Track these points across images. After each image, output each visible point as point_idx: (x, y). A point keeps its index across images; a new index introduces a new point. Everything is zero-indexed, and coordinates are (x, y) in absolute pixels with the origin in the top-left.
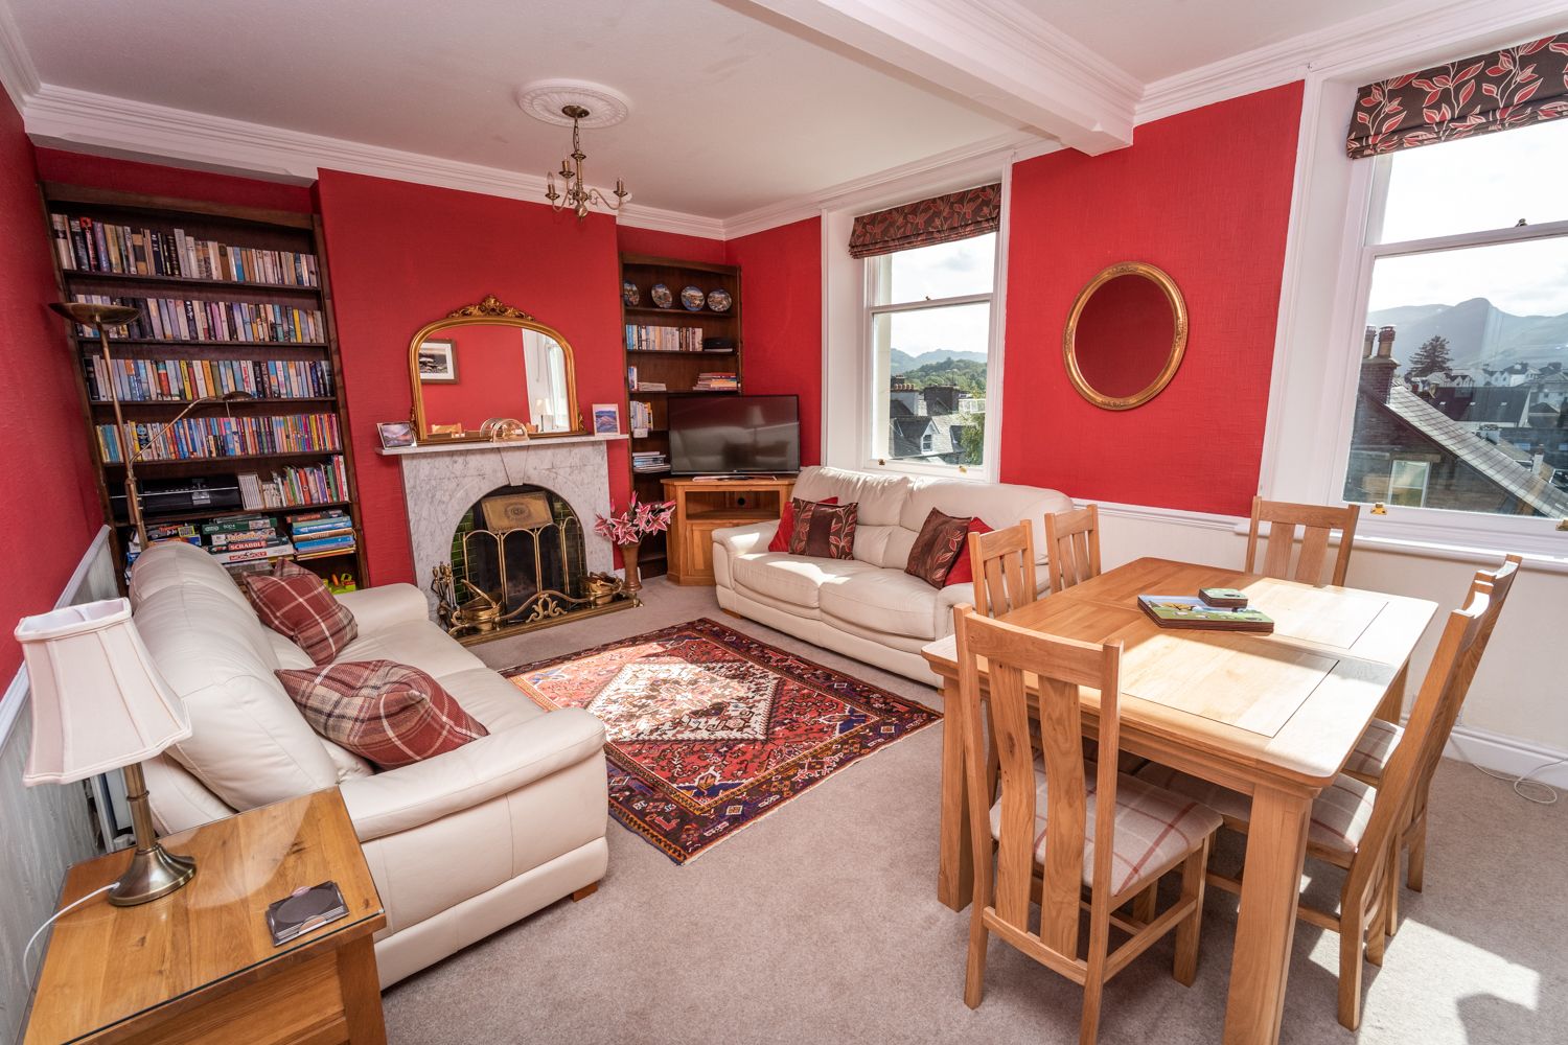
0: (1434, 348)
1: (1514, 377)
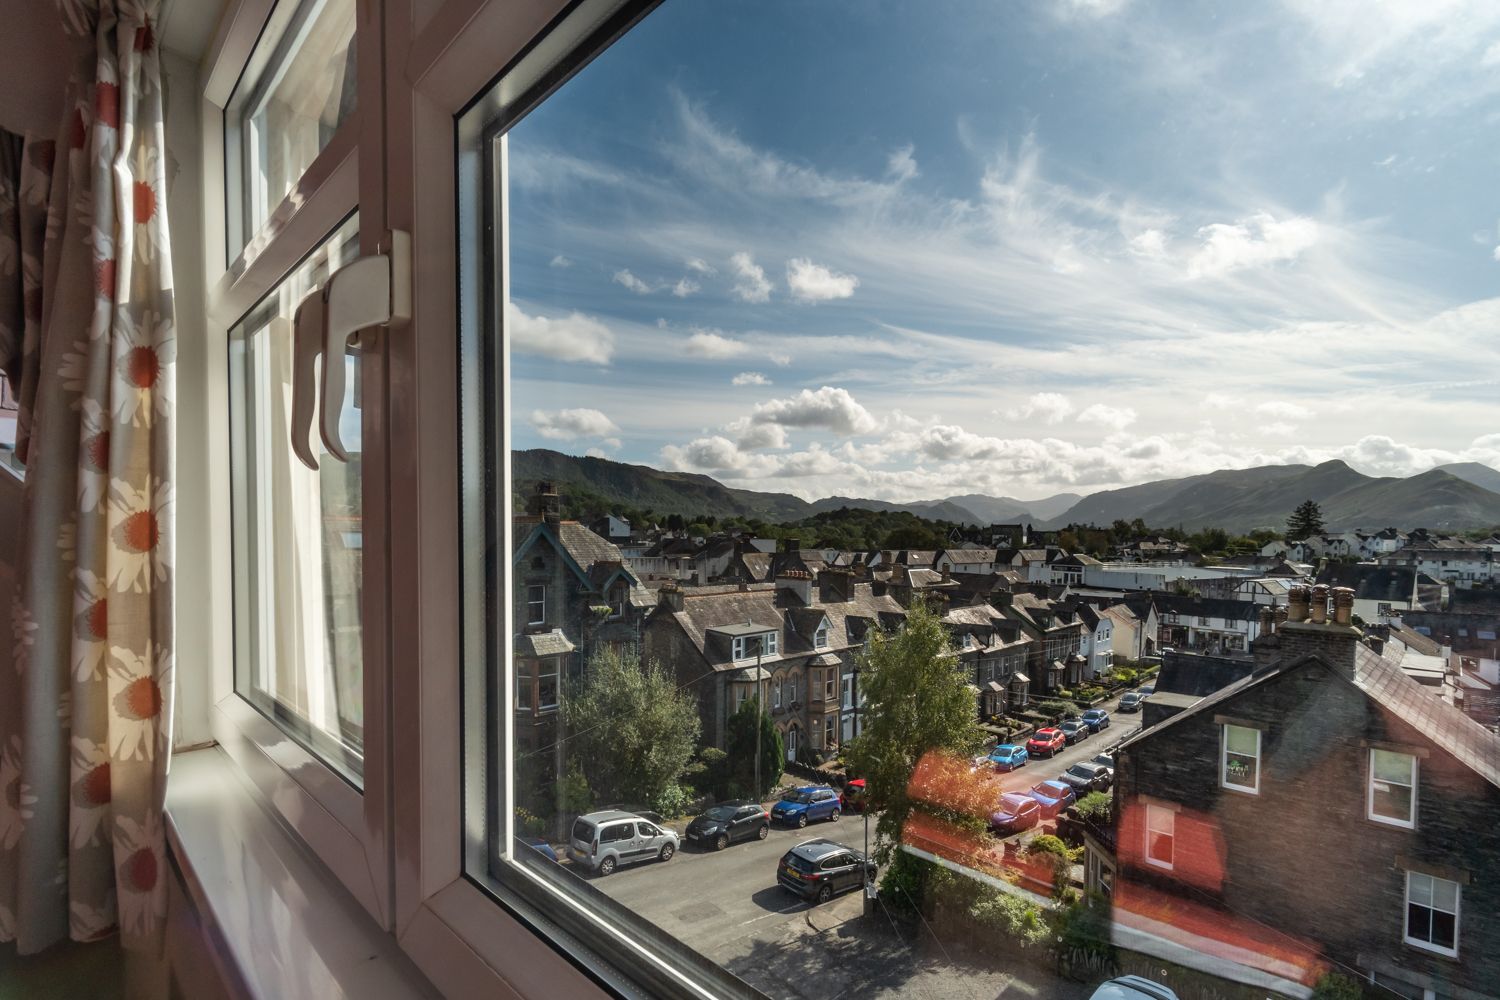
0: (1308, 512)
1: (1386, 542)
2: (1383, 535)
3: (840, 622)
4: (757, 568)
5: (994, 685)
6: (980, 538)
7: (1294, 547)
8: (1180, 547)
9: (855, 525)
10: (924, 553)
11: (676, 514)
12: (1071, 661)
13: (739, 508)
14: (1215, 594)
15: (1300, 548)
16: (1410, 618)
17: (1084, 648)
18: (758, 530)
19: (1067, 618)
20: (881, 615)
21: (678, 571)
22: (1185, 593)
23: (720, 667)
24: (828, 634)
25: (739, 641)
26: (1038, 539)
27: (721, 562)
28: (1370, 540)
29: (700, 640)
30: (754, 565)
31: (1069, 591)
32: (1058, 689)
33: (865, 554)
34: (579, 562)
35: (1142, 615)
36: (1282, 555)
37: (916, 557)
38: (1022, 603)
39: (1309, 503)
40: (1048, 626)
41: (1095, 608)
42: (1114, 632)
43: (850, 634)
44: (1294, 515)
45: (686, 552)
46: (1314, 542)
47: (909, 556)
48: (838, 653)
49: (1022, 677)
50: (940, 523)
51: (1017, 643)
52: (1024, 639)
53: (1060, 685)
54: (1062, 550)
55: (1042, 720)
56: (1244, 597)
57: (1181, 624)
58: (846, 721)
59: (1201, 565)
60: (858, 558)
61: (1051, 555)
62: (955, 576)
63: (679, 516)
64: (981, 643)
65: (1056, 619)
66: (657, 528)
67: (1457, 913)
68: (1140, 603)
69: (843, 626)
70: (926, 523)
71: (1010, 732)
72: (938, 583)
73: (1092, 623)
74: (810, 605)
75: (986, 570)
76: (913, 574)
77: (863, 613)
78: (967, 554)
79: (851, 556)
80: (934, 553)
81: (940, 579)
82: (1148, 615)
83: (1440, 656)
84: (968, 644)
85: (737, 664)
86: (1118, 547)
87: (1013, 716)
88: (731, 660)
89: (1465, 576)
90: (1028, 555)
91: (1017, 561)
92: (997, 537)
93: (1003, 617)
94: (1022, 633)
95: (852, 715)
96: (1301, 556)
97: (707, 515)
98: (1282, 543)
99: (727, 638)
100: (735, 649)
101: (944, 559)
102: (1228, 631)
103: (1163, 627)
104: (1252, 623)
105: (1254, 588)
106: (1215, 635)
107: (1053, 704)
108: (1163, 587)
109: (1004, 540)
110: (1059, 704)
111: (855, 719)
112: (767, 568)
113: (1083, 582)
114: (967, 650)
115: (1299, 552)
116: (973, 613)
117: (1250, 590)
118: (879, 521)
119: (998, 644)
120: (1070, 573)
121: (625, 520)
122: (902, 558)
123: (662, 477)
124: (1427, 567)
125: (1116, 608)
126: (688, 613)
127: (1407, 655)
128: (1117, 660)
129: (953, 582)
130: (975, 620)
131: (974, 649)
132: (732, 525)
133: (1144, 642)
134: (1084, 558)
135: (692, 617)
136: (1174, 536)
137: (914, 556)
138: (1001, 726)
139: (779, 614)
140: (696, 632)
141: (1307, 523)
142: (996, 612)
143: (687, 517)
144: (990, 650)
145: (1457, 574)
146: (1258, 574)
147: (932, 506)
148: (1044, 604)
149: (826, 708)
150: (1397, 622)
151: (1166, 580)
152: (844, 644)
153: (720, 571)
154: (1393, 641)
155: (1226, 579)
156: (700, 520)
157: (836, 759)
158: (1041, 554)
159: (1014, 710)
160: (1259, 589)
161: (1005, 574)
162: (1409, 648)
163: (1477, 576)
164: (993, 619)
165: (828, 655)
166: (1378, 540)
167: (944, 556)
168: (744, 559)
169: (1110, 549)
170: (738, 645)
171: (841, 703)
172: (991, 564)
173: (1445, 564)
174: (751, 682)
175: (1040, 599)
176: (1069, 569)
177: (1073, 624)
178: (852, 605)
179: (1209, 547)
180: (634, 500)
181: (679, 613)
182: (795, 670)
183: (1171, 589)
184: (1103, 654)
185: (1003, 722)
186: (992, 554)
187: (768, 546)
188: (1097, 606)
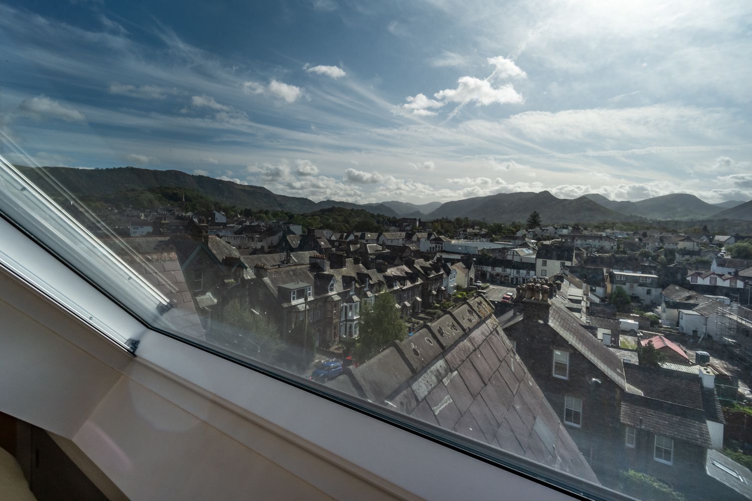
0: (535, 216)
1: (564, 230)
2: (564, 228)
3: (339, 278)
4: (294, 242)
5: (406, 303)
6: (397, 224)
7: (529, 232)
8: (484, 231)
9: (338, 216)
10: (373, 233)
11: (248, 208)
12: (439, 290)
13: (280, 205)
14: (498, 256)
15: (531, 233)
16: (572, 270)
17: (444, 283)
18: (291, 218)
19: (437, 271)
20: (358, 274)
21: (253, 243)
22: (486, 255)
23: (285, 305)
24: (335, 285)
25: (294, 292)
26: (424, 225)
27: (275, 239)
28: (558, 229)
29: (275, 291)
30: (292, 241)
31: (438, 255)
32: (434, 304)
33: (345, 234)
34: (218, 257)
35: (468, 267)
36: (525, 236)
37: (369, 236)
38: (419, 263)
39: (535, 212)
40: (429, 275)
41: (449, 264)
42: (457, 276)
43: (345, 285)
44: (529, 217)
45: (256, 232)
46: (537, 230)
47: (366, 235)
48: (339, 294)
49: (419, 299)
50: (379, 215)
51: (417, 283)
52: (419, 281)
53: (434, 302)
54: (434, 233)
55: (427, 319)
56: (509, 258)
57: (484, 270)
58: (342, 326)
59: (492, 241)
60: (342, 236)
61: (430, 235)
62: (388, 247)
63: (250, 209)
64: (401, 284)
65: (433, 272)
66: (239, 216)
67: (581, 412)
68: (467, 260)
69: (341, 280)
70: (372, 216)
71: (414, 326)
72: (380, 251)
73: (448, 272)
74: (326, 271)
75: (400, 243)
76: (369, 246)
77: (349, 273)
78: (392, 235)
79: (339, 235)
80: (378, 234)
81: (381, 249)
82: (471, 267)
83: (582, 289)
84: (396, 286)
85: (294, 303)
86: (458, 230)
87: (416, 318)
88: (290, 302)
89: (593, 247)
90: (419, 235)
91: (414, 238)
92: (405, 224)
93: (411, 272)
94: (419, 278)
95: (345, 323)
96: (532, 236)
97: (265, 209)
98: (524, 230)
99: (289, 291)
100: (292, 296)
101: (382, 238)
102: (503, 274)
103: (477, 271)
104: (512, 270)
105: (513, 253)
106: (498, 275)
107: (432, 311)
108: (477, 252)
109: (409, 225)
110: (434, 311)
111: (346, 324)
112: (299, 242)
113: (443, 249)
114: (395, 288)
115: (531, 234)
116: (398, 269)
117: (512, 254)
118: (350, 213)
119: (409, 285)
120: (438, 245)
121: (223, 213)
122: (363, 237)
123: (240, 187)
124: (578, 242)
125: (458, 264)
126: (269, 278)
127: (570, 289)
128: (458, 288)
129: (387, 250)
130: (399, 274)
131: (398, 288)
132: (278, 214)
133: (469, 279)
134: (444, 238)
135: (272, 281)
136: (481, 225)
137: (369, 235)
138: (409, 323)
139: (311, 276)
140: (273, 288)
141: (534, 222)
142: (408, 269)
143: (255, 210)
144: (405, 287)
145: (589, 245)
146: (515, 246)
147: (375, 206)
148: (428, 264)
149: (334, 321)
150: (567, 272)
151: (479, 249)
152: (341, 290)
153: (275, 243)
154: (566, 282)
155: (502, 248)
156: (261, 212)
157: (338, 345)
158: (425, 235)
159: (415, 314)
160: (515, 254)
161: (409, 245)
162: (571, 284)
163: (597, 246)
164: (406, 273)
165: (335, 296)
166: (561, 229)
167: (382, 235)
168: (288, 238)
169: (454, 231)
170: (294, 294)
171: (340, 317)
172: (403, 239)
173: (585, 241)
174: (300, 312)
175: (426, 261)
176: (438, 243)
177: (440, 273)
178: (345, 270)
179: (495, 232)
180: (225, 199)
181: (265, 278)
182: (320, 303)
183: (480, 253)
184: (452, 286)
185: (411, 321)
186: (404, 234)
187: (297, 229)
188: (450, 264)
